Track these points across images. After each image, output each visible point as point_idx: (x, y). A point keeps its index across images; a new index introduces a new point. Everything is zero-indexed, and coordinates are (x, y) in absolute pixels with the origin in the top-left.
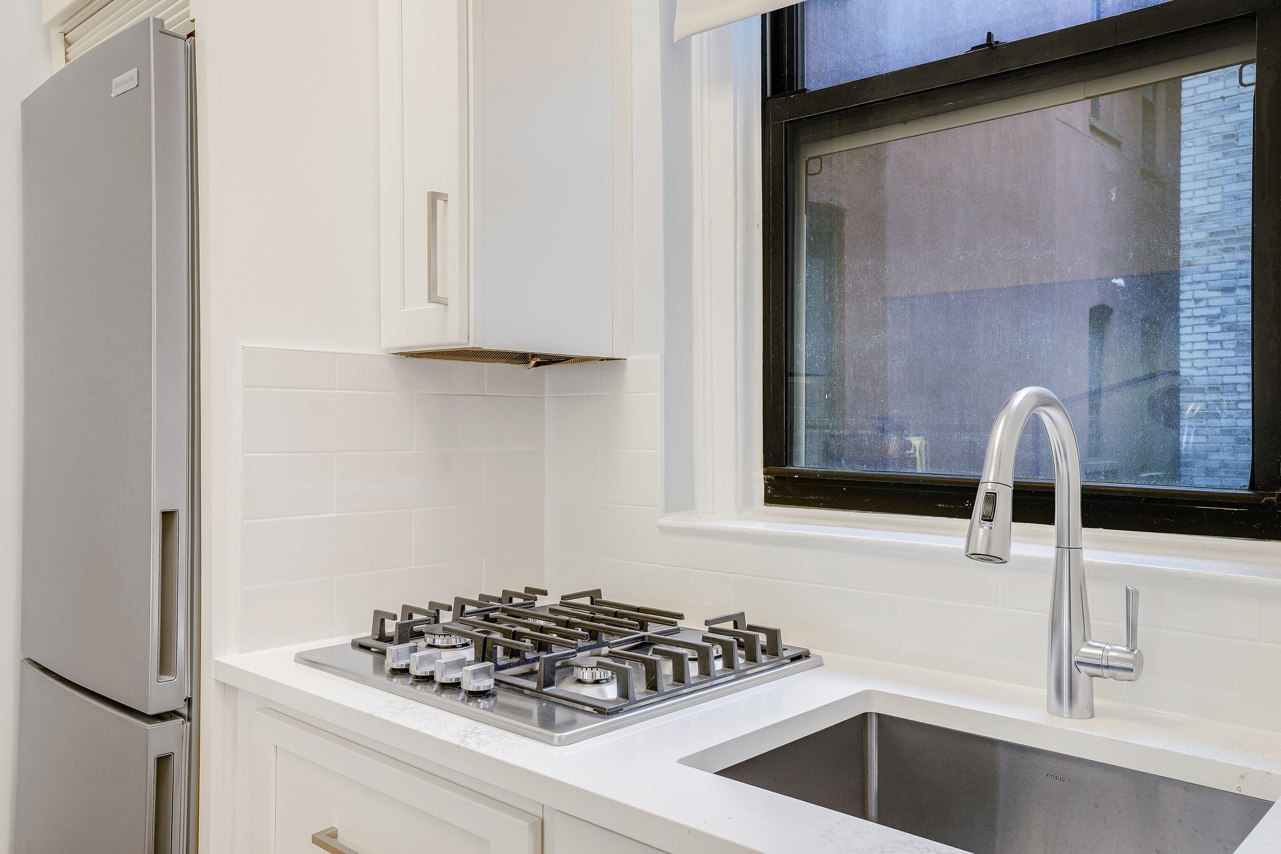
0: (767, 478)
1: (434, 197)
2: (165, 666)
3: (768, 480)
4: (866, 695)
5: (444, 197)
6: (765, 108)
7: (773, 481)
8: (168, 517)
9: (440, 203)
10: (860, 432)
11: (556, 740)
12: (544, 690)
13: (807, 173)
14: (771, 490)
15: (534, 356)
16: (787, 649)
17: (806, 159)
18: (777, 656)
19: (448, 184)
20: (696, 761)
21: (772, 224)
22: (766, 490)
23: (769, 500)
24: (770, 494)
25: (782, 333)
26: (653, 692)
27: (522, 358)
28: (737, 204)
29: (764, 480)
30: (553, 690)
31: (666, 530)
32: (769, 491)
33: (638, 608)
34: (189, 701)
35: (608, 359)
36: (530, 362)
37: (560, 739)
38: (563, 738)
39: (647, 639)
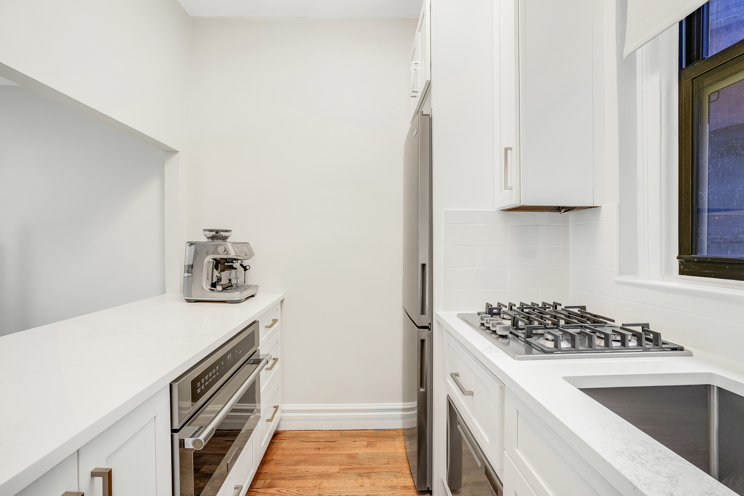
0: (680, 261)
1: (506, 150)
2: (423, 312)
3: (681, 262)
4: (710, 375)
5: (511, 149)
6: (680, 75)
7: (684, 262)
8: (424, 266)
9: (509, 152)
10: (740, 236)
11: (516, 358)
12: (526, 339)
13: (709, 102)
14: (683, 267)
15: (563, 208)
16: (669, 344)
17: (709, 94)
18: (658, 346)
19: (512, 144)
20: (569, 380)
21: (684, 132)
22: (680, 267)
23: (681, 272)
24: (682, 269)
25: (690, 187)
26: (573, 348)
27: (558, 209)
28: (661, 126)
29: (679, 262)
30: (531, 340)
31: (618, 283)
32: (682, 268)
33: (595, 315)
34: (430, 324)
35: (591, 207)
36: (561, 211)
37: (518, 357)
38: (519, 357)
39: (584, 327)
